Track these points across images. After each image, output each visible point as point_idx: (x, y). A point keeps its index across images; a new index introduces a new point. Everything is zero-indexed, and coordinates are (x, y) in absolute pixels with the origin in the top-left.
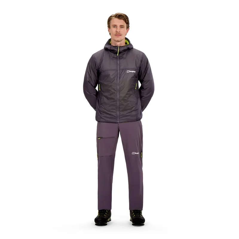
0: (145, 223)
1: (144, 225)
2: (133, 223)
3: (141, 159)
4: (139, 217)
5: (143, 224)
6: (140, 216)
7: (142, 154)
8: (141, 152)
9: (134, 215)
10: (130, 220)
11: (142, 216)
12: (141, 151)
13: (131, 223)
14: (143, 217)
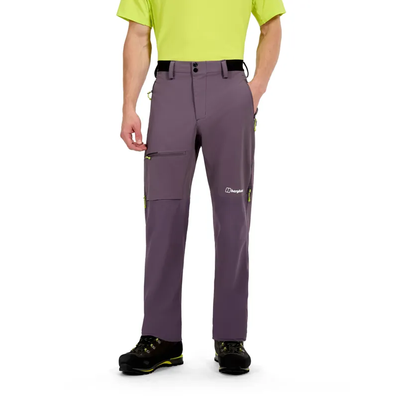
0: (250, 368)
1: (248, 371)
2: (221, 365)
3: (249, 204)
4: (235, 352)
5: (247, 369)
6: (238, 349)
7: (251, 193)
8: (249, 189)
9: (223, 348)
10: (215, 360)
11: (243, 349)
12: (249, 187)
13: (217, 366)
14: (246, 353)
